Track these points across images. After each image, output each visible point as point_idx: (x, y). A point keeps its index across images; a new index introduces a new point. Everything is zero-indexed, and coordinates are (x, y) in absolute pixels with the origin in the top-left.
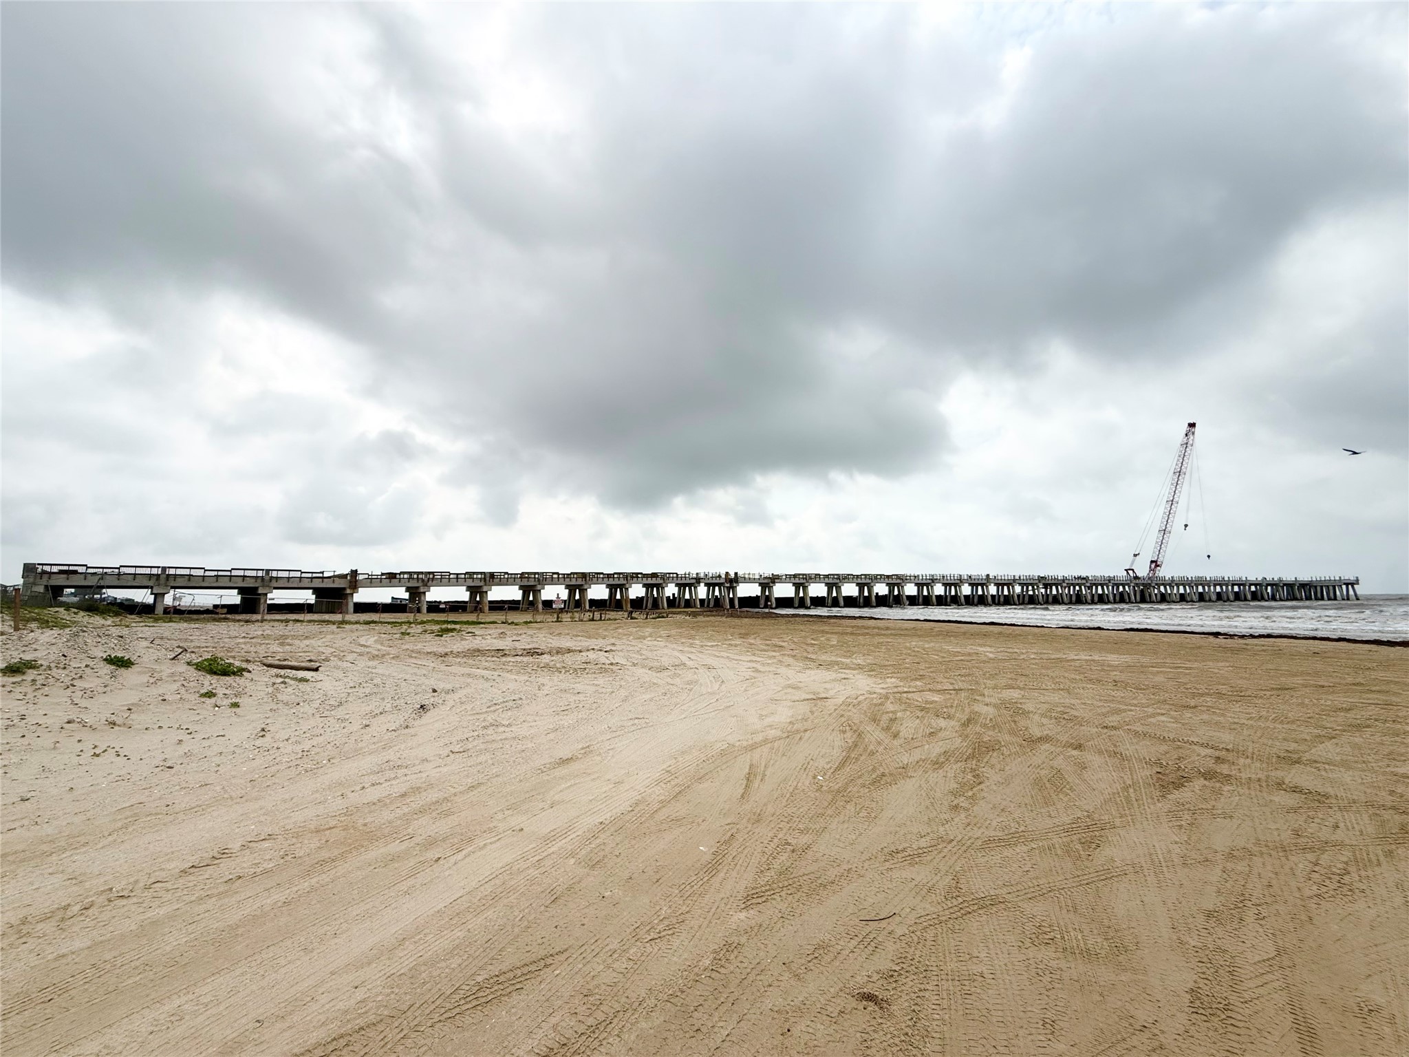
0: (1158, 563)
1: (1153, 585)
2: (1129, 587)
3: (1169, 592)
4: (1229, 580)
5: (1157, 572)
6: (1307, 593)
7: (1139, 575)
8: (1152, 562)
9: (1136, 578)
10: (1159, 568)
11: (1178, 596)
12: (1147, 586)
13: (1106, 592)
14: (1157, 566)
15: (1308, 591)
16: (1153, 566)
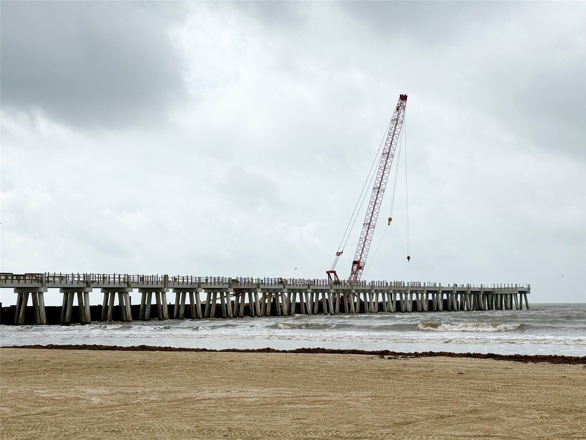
0: (361, 264)
1: (353, 291)
2: (329, 294)
3: (368, 300)
4: (424, 287)
5: (359, 276)
6: (490, 303)
7: (341, 279)
8: (355, 263)
9: (337, 282)
10: (360, 271)
11: (376, 306)
12: (348, 293)
13: (305, 301)
14: (360, 268)
15: (490, 300)
16: (355, 267)
